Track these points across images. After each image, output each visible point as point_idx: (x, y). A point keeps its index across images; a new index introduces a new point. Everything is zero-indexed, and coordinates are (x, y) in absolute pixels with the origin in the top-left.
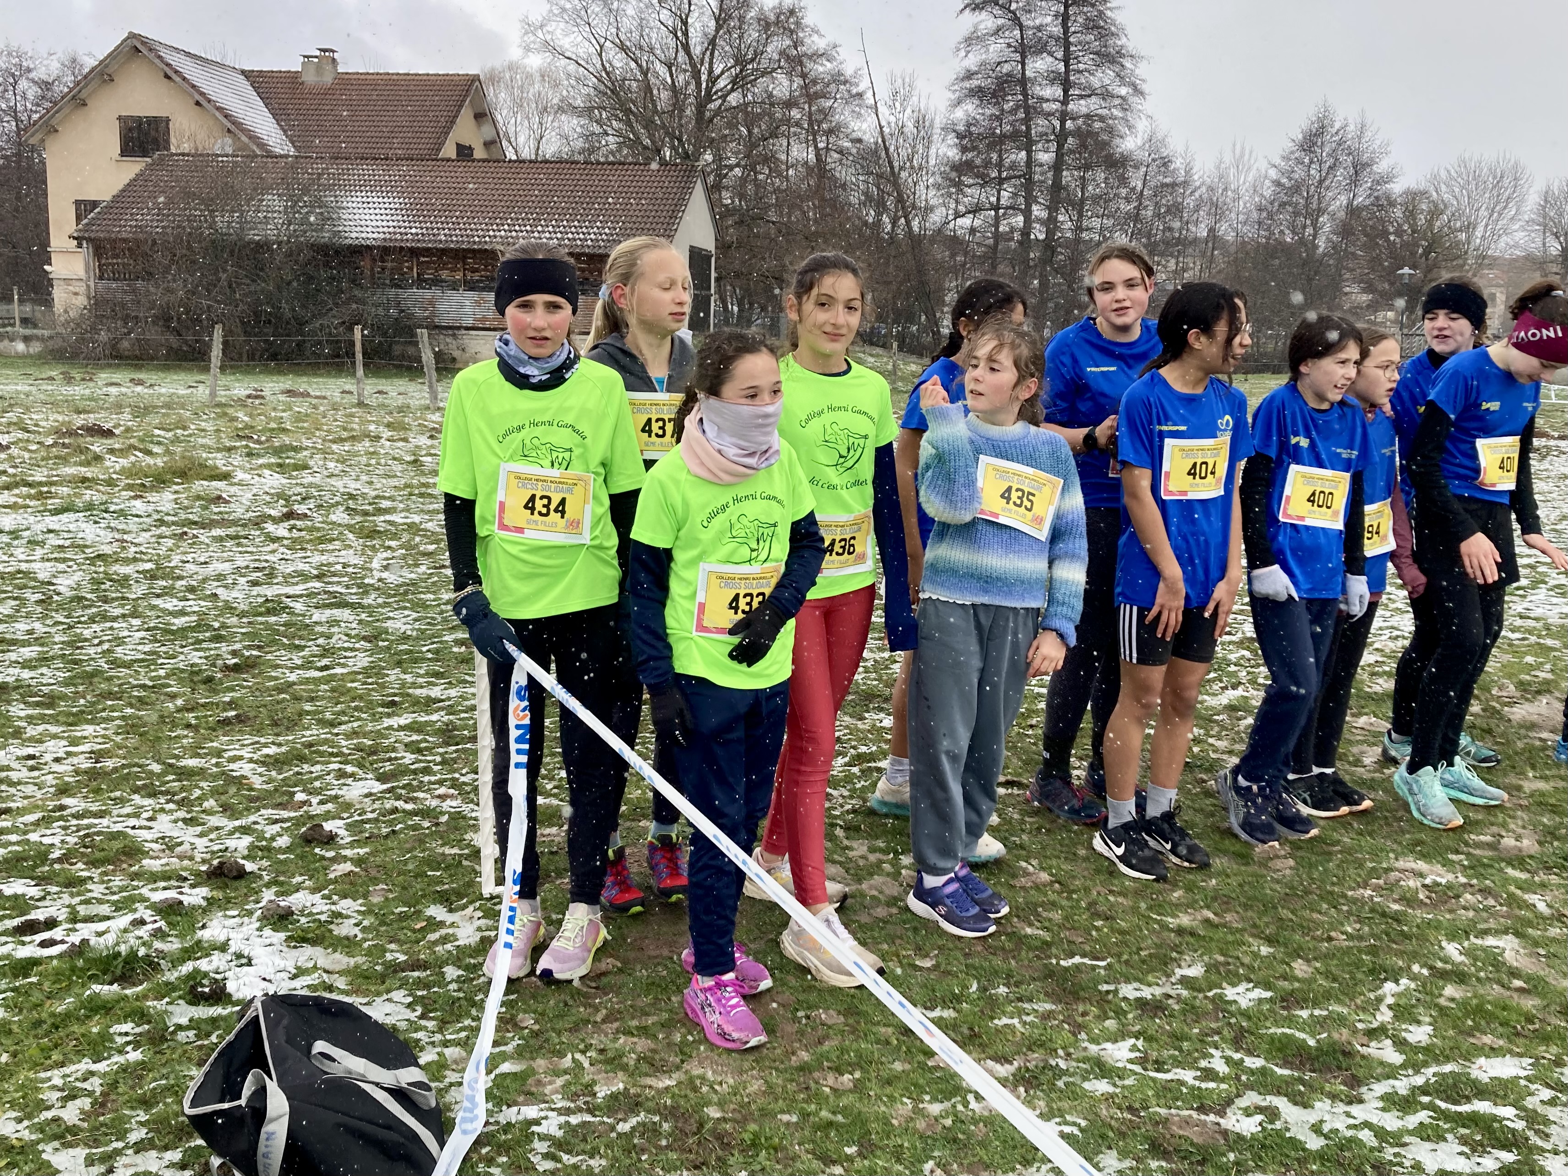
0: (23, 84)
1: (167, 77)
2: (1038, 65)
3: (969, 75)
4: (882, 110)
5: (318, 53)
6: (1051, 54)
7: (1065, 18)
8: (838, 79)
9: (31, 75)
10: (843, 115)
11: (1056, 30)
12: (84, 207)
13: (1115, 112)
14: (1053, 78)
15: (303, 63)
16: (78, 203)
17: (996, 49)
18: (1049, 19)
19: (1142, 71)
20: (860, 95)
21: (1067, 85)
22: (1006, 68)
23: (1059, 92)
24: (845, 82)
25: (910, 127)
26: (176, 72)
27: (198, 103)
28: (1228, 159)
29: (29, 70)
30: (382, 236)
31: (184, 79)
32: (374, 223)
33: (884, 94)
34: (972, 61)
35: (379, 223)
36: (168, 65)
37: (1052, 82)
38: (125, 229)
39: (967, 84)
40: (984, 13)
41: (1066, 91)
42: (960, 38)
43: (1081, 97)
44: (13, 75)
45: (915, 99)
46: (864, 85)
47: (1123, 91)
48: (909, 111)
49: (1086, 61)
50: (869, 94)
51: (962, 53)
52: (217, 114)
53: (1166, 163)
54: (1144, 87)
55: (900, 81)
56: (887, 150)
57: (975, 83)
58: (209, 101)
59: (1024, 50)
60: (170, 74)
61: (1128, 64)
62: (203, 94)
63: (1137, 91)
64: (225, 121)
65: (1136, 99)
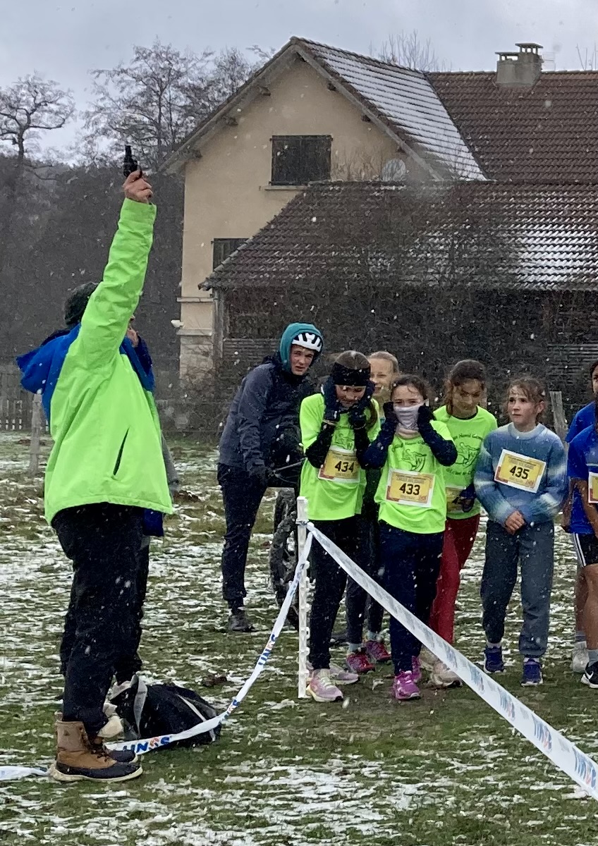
0: (170, 93)
1: (333, 88)
5: (518, 50)
9: (180, 82)
12: (222, 247)
15: (500, 63)
16: (217, 242)
26: (343, 82)
27: (367, 119)
29: (179, 74)
30: (564, 279)
31: (352, 90)
32: (558, 264)
35: (563, 264)
36: (334, 74)
38: (263, 276)
44: (159, 81)
52: (388, 131)
58: (380, 114)
60: (337, 86)
62: (372, 107)
64: (396, 138)
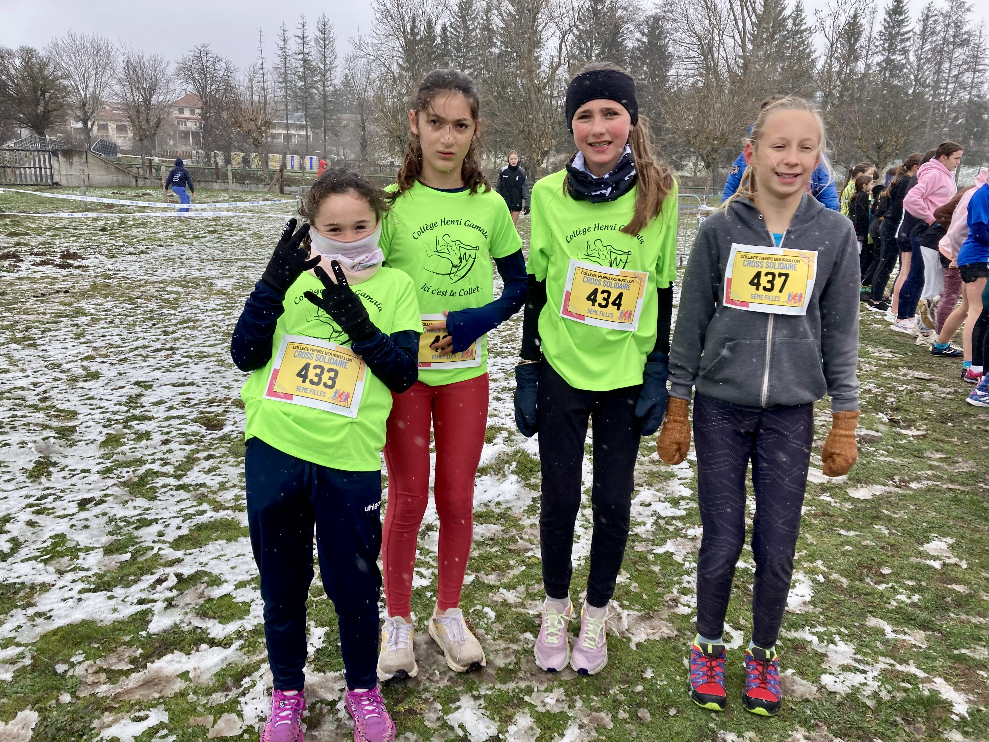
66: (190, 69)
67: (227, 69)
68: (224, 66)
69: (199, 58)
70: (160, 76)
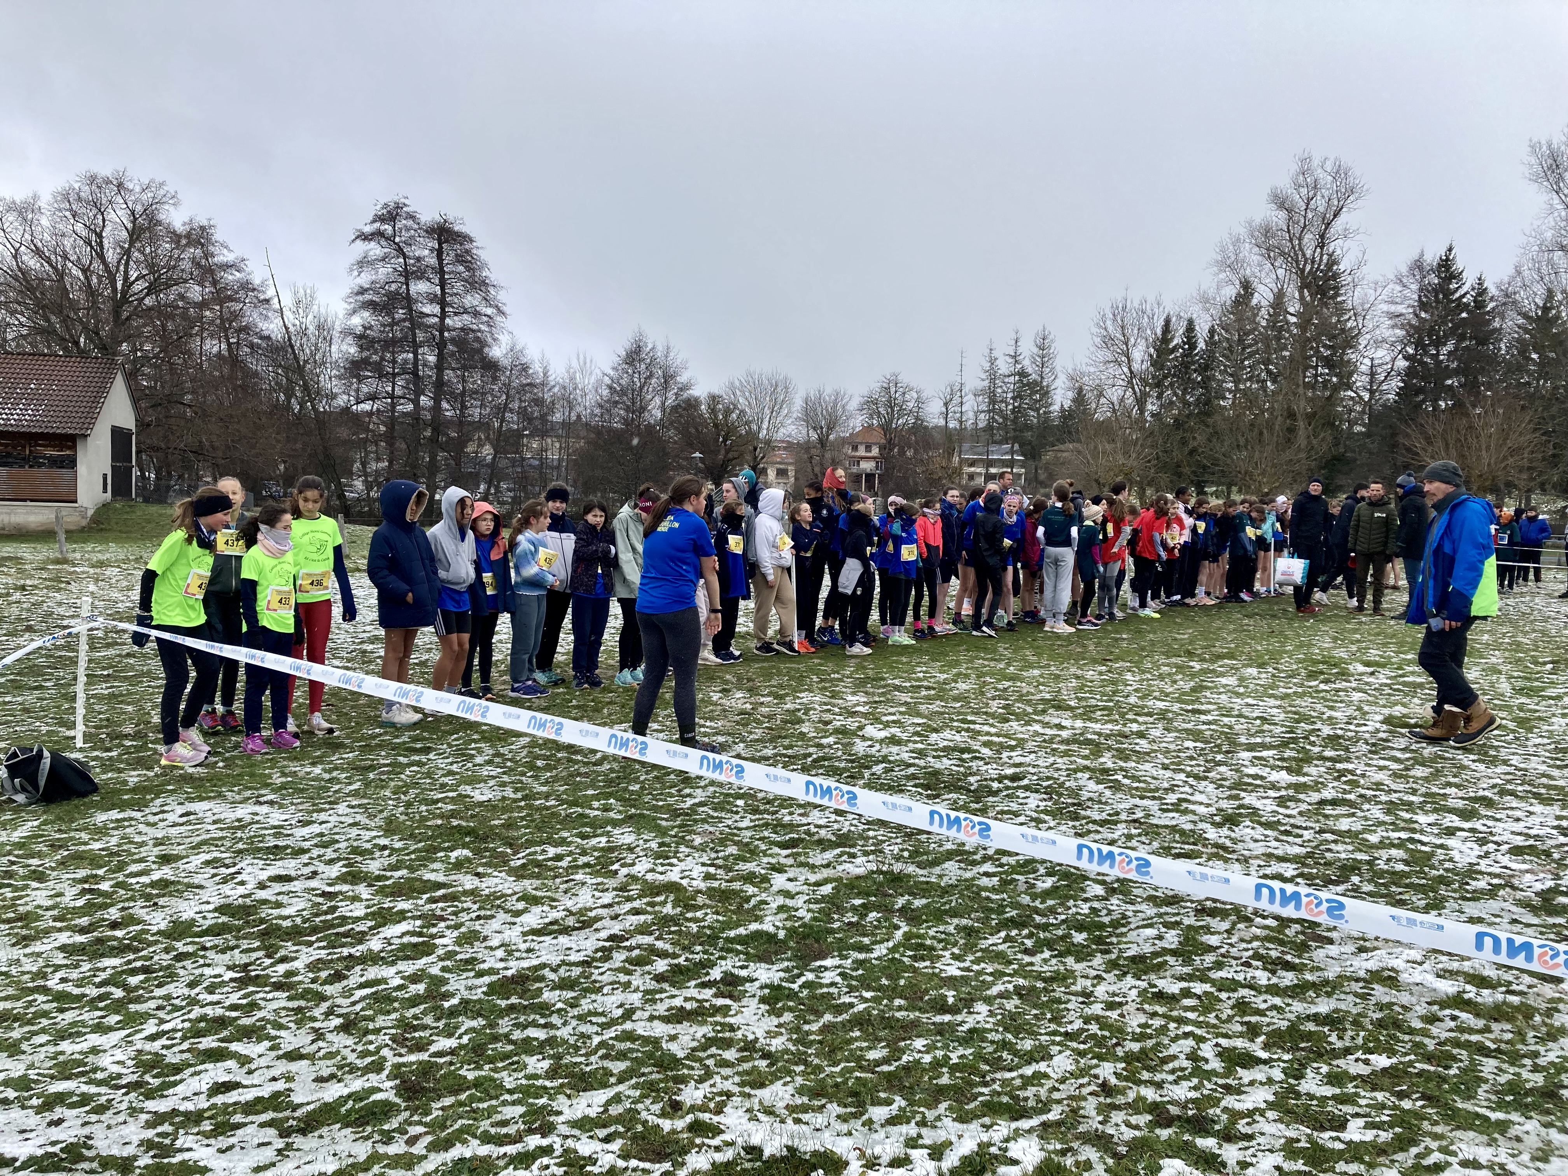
2: (419, 287)
3: (362, 291)
4: (288, 314)
6: (429, 280)
7: (440, 253)
8: (246, 286)
10: (252, 316)
11: (433, 261)
13: (483, 327)
14: (432, 299)
17: (384, 272)
18: (426, 252)
19: (502, 297)
20: (267, 301)
21: (443, 304)
22: (394, 287)
23: (437, 309)
24: (254, 290)
25: (312, 329)
28: (575, 364)
33: (287, 301)
34: (365, 279)
37: (432, 301)
39: (360, 298)
40: (373, 243)
41: (443, 310)
42: (353, 261)
43: (456, 314)
45: (315, 307)
46: (270, 293)
47: (489, 311)
48: (310, 317)
49: (459, 287)
50: (276, 300)
51: (356, 273)
53: (525, 368)
54: (504, 309)
55: (302, 291)
56: (292, 346)
57: (368, 297)
59: (407, 275)
61: (491, 290)
63: (500, 312)
65: (499, 318)
66: (875, 402)
67: (918, 400)
68: (915, 396)
69: (887, 389)
70: (840, 413)
